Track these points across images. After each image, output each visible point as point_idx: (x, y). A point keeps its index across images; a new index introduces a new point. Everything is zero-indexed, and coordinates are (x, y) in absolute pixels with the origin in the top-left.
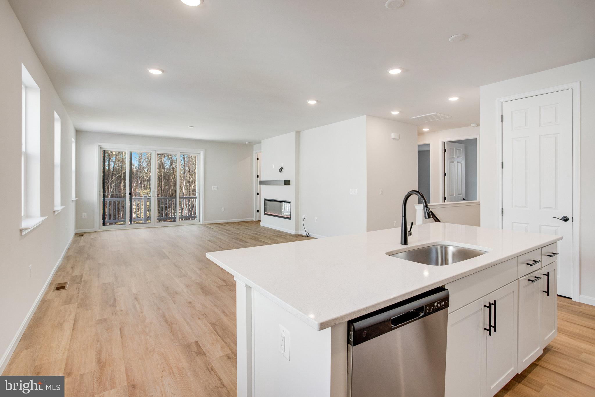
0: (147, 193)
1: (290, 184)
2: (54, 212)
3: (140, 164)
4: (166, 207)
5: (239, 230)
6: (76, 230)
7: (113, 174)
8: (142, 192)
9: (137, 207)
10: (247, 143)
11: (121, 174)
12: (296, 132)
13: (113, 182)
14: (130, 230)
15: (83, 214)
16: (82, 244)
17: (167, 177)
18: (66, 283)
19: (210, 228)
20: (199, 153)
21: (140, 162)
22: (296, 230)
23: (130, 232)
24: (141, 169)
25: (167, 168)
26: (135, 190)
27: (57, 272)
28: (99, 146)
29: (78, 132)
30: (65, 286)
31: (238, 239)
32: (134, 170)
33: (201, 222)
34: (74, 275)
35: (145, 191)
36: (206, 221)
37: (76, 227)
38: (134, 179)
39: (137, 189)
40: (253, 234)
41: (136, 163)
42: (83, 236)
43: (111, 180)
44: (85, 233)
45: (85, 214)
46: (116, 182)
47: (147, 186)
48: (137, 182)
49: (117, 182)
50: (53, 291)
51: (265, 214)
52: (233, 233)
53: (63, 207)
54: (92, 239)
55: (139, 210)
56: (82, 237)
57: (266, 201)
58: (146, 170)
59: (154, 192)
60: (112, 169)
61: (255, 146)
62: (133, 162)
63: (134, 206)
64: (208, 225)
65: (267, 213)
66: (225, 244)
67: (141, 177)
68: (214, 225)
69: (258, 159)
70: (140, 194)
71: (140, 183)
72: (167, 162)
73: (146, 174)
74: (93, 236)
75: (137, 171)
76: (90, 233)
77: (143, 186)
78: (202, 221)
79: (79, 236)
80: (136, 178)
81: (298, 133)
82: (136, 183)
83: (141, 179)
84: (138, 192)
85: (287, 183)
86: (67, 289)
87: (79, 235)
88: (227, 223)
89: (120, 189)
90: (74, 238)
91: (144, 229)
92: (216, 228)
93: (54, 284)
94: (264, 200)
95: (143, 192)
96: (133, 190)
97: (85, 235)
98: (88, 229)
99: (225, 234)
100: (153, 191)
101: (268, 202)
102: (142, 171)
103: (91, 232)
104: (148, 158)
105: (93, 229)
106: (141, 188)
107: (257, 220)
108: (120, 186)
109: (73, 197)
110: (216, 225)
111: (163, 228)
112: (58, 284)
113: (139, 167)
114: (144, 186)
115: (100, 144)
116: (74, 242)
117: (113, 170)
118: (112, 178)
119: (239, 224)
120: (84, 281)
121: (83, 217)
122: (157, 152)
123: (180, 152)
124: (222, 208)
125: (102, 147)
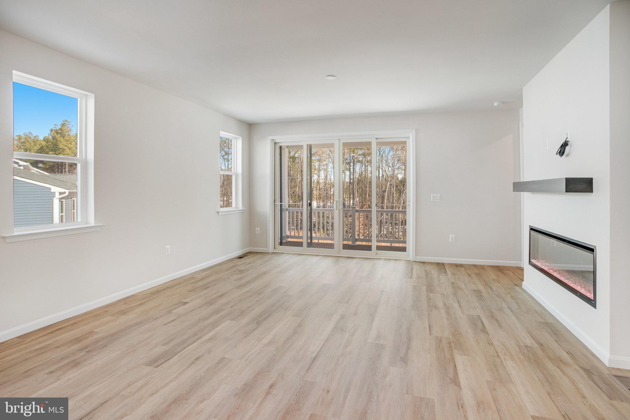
1: (593, 192)
6: (249, 248)
15: (257, 228)
22: (611, 352)
28: (273, 140)
29: (252, 126)
33: (412, 257)
36: (417, 257)
37: (250, 244)
42: (242, 258)
44: (256, 253)
45: (259, 229)
51: (530, 263)
56: (237, 260)
59: (338, 203)
79: (239, 258)
88: (458, 266)
94: (528, 229)
97: (248, 257)
98: (261, 248)
100: (337, 201)
109: (239, 207)
115: (272, 138)
121: (257, 233)
122: (342, 141)
123: (376, 138)
124: (451, 236)
125: (276, 141)
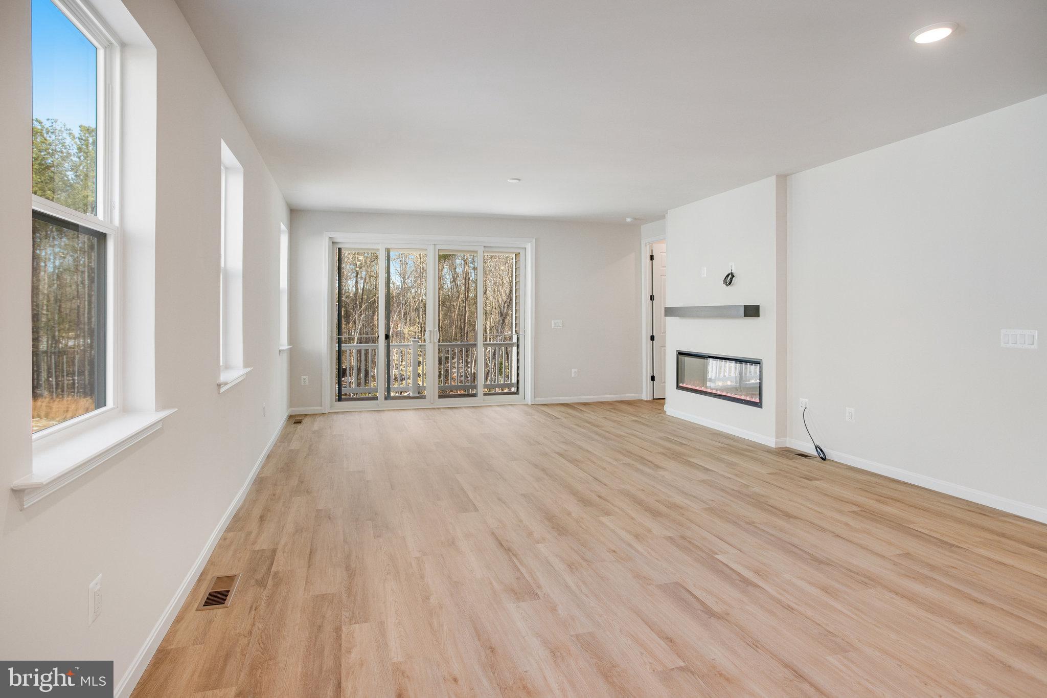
0: (415, 333)
1: (759, 316)
2: (219, 386)
3: (404, 281)
4: (447, 358)
5: (622, 425)
6: (290, 409)
7: (362, 299)
8: (407, 330)
9: (399, 357)
10: (628, 220)
11: (375, 299)
12: (778, 176)
13: (362, 313)
14: (386, 412)
15: (303, 377)
16: (295, 445)
17: (447, 304)
18: (232, 578)
19: (549, 415)
20: (523, 246)
21: (404, 278)
22: (777, 437)
23: (386, 416)
24: (405, 289)
25: (446, 287)
26: (396, 326)
27: (229, 529)
28: (330, 238)
29: (295, 213)
30: (229, 591)
31: (629, 454)
32: (394, 291)
33: (529, 399)
34: (257, 547)
35: (412, 328)
36: (537, 399)
37: (292, 402)
38: (395, 308)
39: (399, 325)
40: (661, 438)
41: (396, 280)
42: (300, 423)
43: (360, 308)
44: (306, 415)
45: (307, 377)
46: (367, 313)
47: (414, 320)
48: (400, 312)
49: (369, 313)
50: (197, 610)
51: (678, 387)
52: (608, 432)
53: (248, 369)
54: (314, 432)
55: (402, 362)
56: (299, 426)
57: (682, 357)
58: (413, 291)
59: (432, 334)
60: (360, 291)
61: (645, 229)
62: (393, 278)
63: (395, 356)
64: (543, 408)
65: (684, 385)
66: (604, 469)
67: (406, 303)
68: (559, 408)
69: (652, 258)
70: (403, 333)
71: (404, 315)
72: (448, 277)
73: (413, 298)
74: (318, 424)
75: (399, 294)
76: (314, 415)
77: (408, 320)
78: (531, 397)
79: (295, 423)
80: (398, 306)
81: (783, 180)
82: (398, 315)
83: (406, 307)
84: (401, 331)
85: (752, 311)
86: (228, 605)
87: (295, 420)
88: (585, 404)
89: (373, 325)
90: (285, 427)
91: (414, 412)
92: (565, 418)
93: (209, 577)
95: (409, 331)
96: (393, 327)
97: (306, 421)
98: (312, 408)
99: (593, 435)
100: (430, 331)
101: (687, 359)
102: (407, 293)
103: (316, 414)
104: (416, 271)
105: (320, 408)
106: (406, 323)
107: (650, 398)
108: (373, 320)
109: (284, 344)
110: (563, 409)
111: (450, 412)
112: (218, 578)
113: (402, 287)
114: (410, 320)
115: (332, 235)
116: (285, 437)
117: (363, 291)
118: (361, 307)
119: (615, 409)
120: (276, 573)
121: (303, 384)
122: (438, 247)
123: (484, 247)
124: (573, 370)
125: (335, 241)
